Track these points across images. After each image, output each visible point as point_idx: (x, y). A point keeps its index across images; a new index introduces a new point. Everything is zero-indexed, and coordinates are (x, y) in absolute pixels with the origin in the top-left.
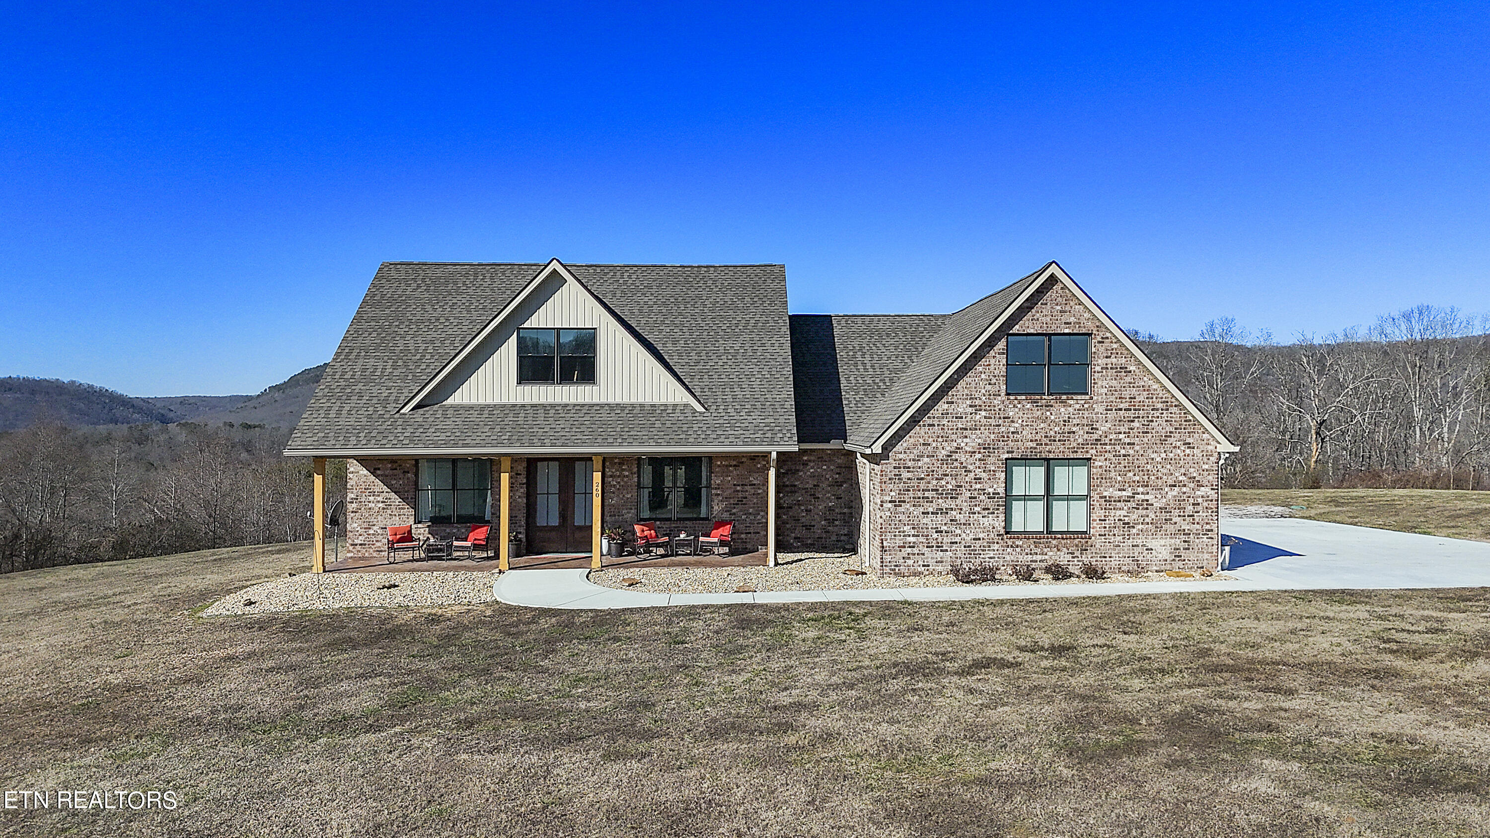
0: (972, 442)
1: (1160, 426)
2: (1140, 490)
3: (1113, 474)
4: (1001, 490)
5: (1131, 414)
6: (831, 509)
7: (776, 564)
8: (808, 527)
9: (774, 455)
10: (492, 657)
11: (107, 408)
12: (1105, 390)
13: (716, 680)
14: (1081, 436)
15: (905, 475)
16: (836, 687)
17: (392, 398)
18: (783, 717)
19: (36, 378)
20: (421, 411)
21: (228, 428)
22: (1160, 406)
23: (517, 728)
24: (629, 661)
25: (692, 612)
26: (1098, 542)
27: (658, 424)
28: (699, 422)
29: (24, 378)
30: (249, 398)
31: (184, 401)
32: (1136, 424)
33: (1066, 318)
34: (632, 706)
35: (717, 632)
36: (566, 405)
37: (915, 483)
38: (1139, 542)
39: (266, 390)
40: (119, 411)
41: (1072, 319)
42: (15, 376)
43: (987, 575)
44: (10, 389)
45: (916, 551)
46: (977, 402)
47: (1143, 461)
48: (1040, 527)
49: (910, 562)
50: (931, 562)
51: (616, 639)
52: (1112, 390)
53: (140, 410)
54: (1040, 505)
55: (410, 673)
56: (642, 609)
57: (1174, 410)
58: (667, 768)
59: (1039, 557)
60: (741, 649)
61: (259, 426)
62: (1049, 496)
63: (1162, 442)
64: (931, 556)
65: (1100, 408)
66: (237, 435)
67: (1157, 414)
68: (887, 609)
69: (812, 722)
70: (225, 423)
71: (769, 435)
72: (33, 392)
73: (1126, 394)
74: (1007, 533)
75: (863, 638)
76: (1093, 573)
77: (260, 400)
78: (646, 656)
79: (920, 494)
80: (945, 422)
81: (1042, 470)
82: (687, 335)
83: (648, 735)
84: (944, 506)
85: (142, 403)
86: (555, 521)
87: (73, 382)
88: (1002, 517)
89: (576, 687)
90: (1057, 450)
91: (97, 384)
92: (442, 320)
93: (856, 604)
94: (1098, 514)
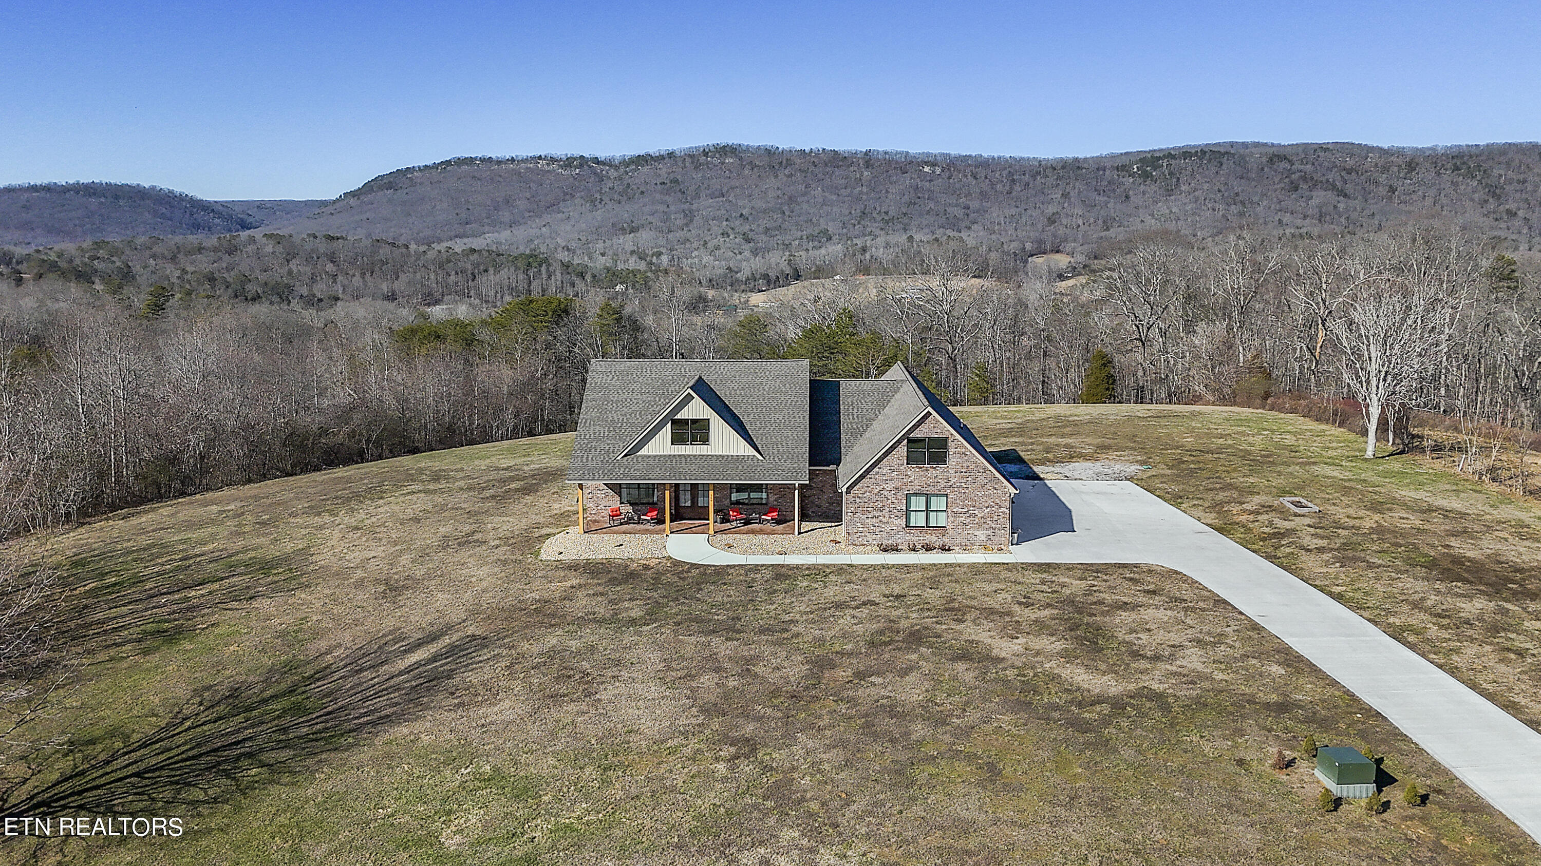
0: (890, 486)
1: (981, 480)
2: (971, 508)
3: (958, 501)
4: (904, 508)
5: (967, 474)
6: (831, 498)
7: (799, 533)
8: (819, 507)
9: (797, 485)
10: (677, 591)
11: (188, 213)
12: (954, 463)
13: (763, 607)
14: (943, 484)
15: (858, 500)
16: (807, 613)
17: (611, 451)
18: (784, 626)
19: (118, 183)
20: (626, 458)
21: (312, 239)
22: (981, 471)
23: (695, 627)
24: (731, 596)
25: (756, 568)
26: (951, 532)
27: (740, 467)
28: (761, 466)
29: (106, 183)
30: (324, 203)
31: (261, 206)
32: (969, 479)
33: (936, 430)
34: (733, 619)
35: (766, 582)
36: (695, 455)
37: (862, 504)
38: (971, 532)
39: (341, 196)
40: (200, 216)
41: (939, 431)
42: (98, 181)
43: (895, 549)
44: (94, 194)
45: (863, 534)
46: (892, 468)
47: (973, 496)
48: (924, 524)
49: (860, 539)
50: (871, 540)
51: (725, 584)
52: (958, 463)
53: (220, 215)
54: (924, 514)
55: (649, 598)
56: (735, 566)
57: (988, 472)
58: (745, 645)
59: (922, 538)
60: (775, 591)
61: (342, 238)
62: (928, 511)
63: (982, 487)
64: (870, 537)
65: (952, 471)
66: (323, 247)
67: (980, 474)
68: (840, 570)
69: (794, 628)
70: (309, 235)
71: (794, 474)
72: (117, 197)
73: (965, 465)
74: (907, 527)
75: (825, 587)
76: (945, 549)
77: (337, 205)
78: (737, 594)
79: (865, 509)
80: (877, 476)
81: (924, 498)
82: (755, 411)
83: (739, 632)
84: (877, 515)
85: (220, 208)
86: (688, 504)
87: (153, 188)
88: (904, 520)
89: (712, 609)
90: (931, 490)
91: (178, 189)
92: (629, 400)
93: (828, 566)
94: (951, 519)
